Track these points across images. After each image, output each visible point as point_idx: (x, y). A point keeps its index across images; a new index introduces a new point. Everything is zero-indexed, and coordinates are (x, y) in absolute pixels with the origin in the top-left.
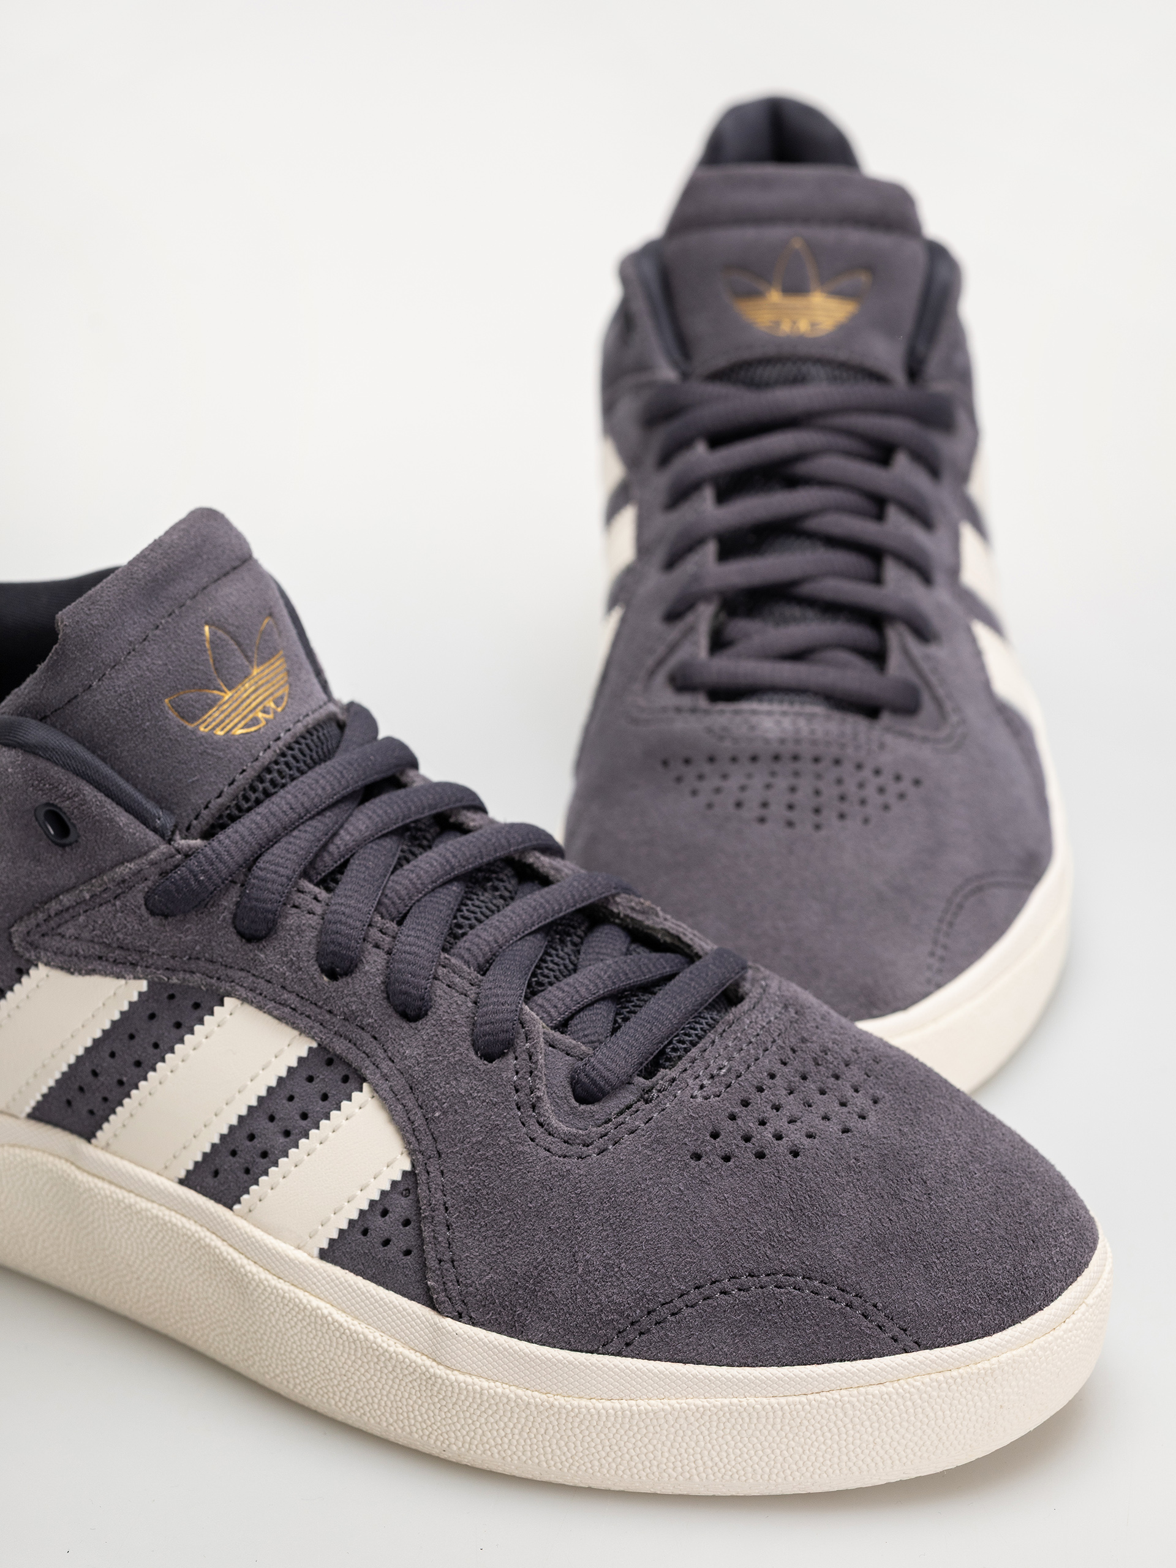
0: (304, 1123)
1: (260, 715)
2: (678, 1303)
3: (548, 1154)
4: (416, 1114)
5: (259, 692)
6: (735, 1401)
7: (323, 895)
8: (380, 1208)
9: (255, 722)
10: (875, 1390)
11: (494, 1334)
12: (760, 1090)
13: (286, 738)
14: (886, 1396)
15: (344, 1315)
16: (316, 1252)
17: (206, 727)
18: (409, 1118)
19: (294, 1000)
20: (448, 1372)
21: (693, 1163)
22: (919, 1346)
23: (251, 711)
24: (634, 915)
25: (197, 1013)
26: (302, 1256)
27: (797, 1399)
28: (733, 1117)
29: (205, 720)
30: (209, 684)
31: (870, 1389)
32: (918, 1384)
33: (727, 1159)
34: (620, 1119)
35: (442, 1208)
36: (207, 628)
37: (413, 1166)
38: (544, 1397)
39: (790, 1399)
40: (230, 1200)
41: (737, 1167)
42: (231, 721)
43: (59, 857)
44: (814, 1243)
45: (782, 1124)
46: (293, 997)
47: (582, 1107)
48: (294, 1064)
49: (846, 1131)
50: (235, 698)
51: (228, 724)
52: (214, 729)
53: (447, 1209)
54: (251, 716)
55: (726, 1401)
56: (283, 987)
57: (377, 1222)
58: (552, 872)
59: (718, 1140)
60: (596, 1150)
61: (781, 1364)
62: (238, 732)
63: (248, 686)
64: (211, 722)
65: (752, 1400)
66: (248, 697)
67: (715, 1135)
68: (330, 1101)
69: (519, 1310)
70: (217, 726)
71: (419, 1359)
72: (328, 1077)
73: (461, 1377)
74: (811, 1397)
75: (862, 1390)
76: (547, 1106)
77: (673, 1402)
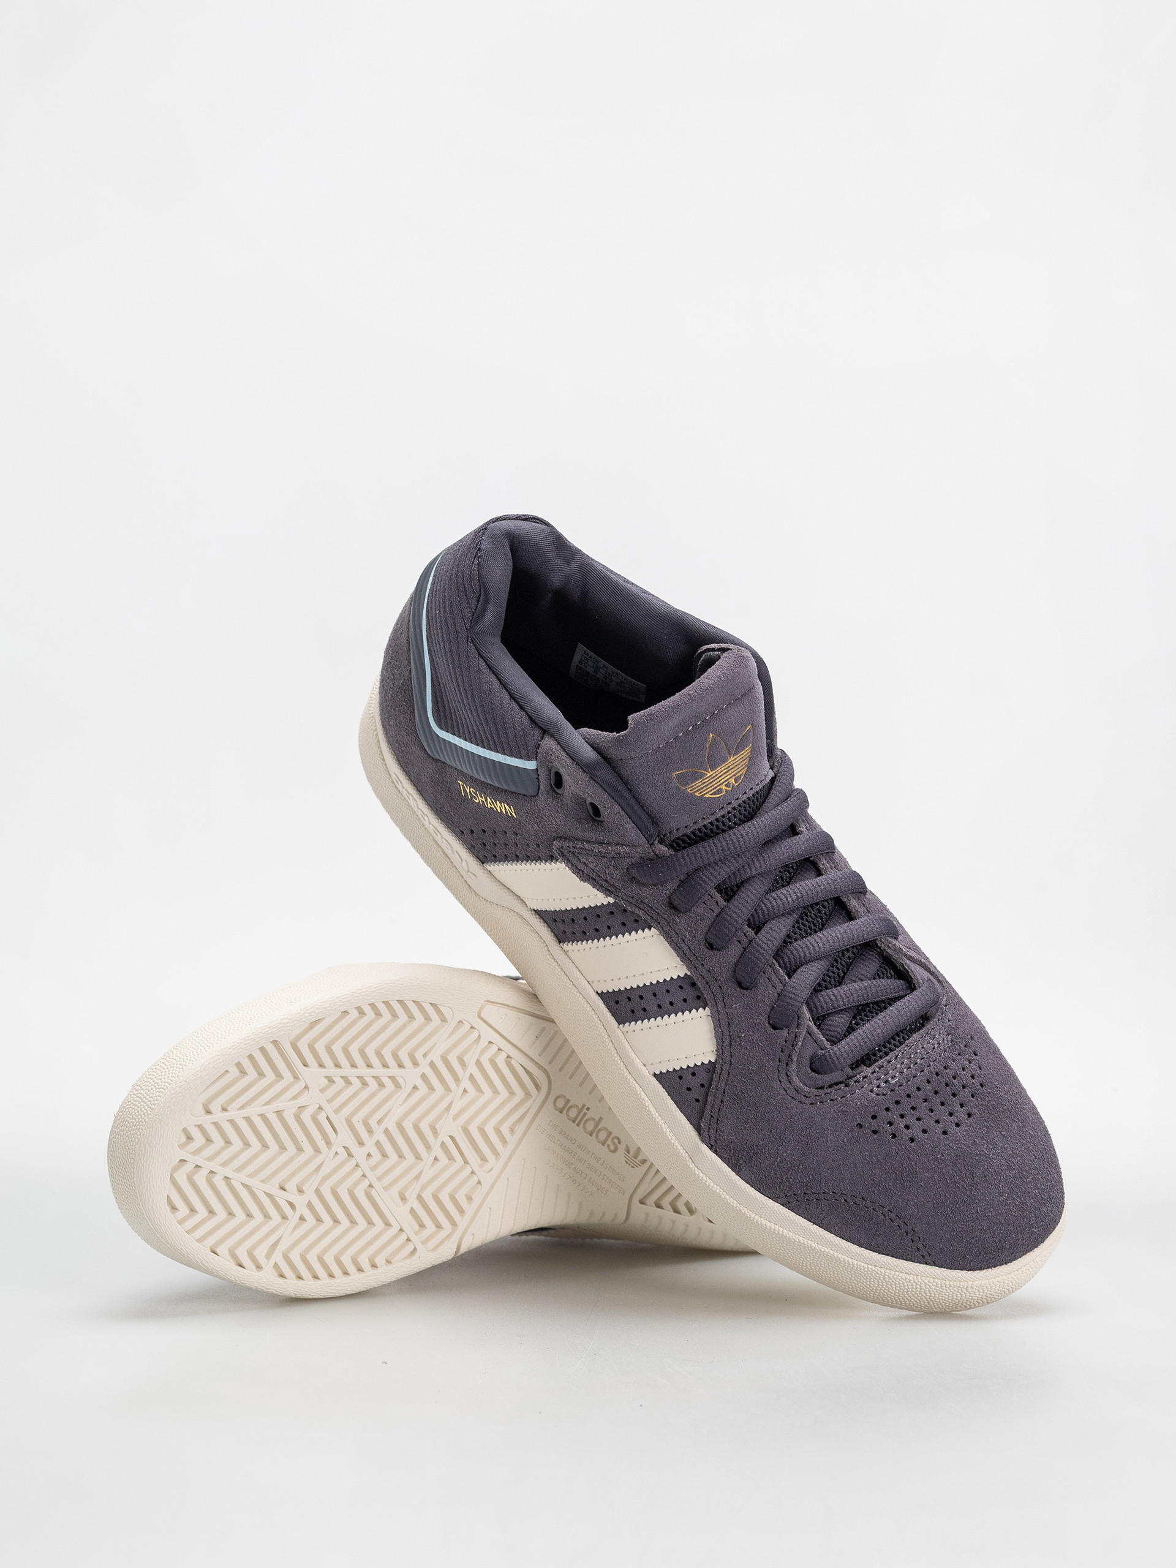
0: (670, 1007)
1: (724, 787)
2: (822, 1196)
3: (785, 1093)
4: (726, 1039)
5: (728, 773)
6: (831, 1252)
7: (722, 902)
8: (693, 1071)
9: (720, 790)
10: (904, 1276)
11: (726, 1165)
12: (909, 1096)
13: (735, 804)
14: (908, 1280)
15: (655, 1110)
16: (652, 1073)
17: (691, 791)
18: (722, 1039)
19: (685, 948)
20: (696, 1169)
21: (856, 1129)
22: (934, 1264)
23: (720, 785)
24: (889, 951)
25: (635, 925)
26: (645, 1071)
27: (862, 1264)
28: (887, 1109)
29: (693, 786)
30: (701, 766)
31: (901, 1275)
32: (926, 1281)
33: (875, 1132)
34: (829, 1091)
35: (722, 1090)
36: (711, 735)
37: (716, 1060)
38: (738, 1205)
39: (859, 1263)
40: (621, 1021)
41: (878, 1139)
42: (707, 789)
43: (590, 825)
44: (902, 1195)
45: (912, 1121)
46: (687, 948)
47: (813, 1073)
48: (675, 977)
49: (945, 1133)
50: (713, 776)
51: (704, 791)
52: (695, 792)
53: (724, 1093)
54: (719, 788)
55: (827, 1250)
56: (684, 941)
57: (688, 1077)
58: (854, 911)
59: (875, 1121)
60: (810, 1102)
61: (861, 1246)
62: (707, 796)
63: (722, 768)
64: (695, 788)
65: (840, 1256)
66: (721, 776)
67: (874, 1117)
68: (686, 1005)
69: (741, 1162)
70: (698, 791)
71: (685, 1155)
72: (690, 993)
73: (701, 1175)
74: (870, 1266)
75: (897, 1273)
76: (794, 1066)
77: (801, 1238)
